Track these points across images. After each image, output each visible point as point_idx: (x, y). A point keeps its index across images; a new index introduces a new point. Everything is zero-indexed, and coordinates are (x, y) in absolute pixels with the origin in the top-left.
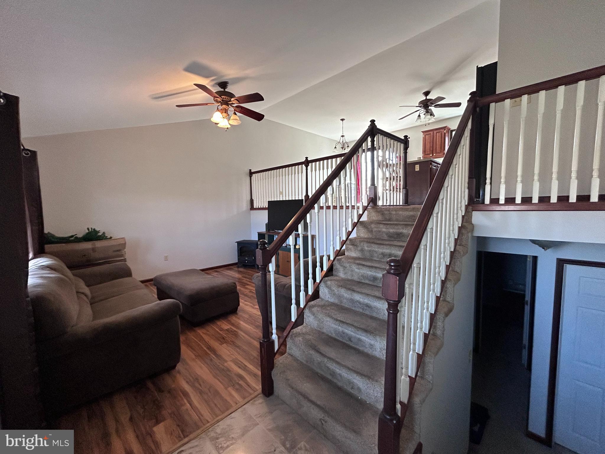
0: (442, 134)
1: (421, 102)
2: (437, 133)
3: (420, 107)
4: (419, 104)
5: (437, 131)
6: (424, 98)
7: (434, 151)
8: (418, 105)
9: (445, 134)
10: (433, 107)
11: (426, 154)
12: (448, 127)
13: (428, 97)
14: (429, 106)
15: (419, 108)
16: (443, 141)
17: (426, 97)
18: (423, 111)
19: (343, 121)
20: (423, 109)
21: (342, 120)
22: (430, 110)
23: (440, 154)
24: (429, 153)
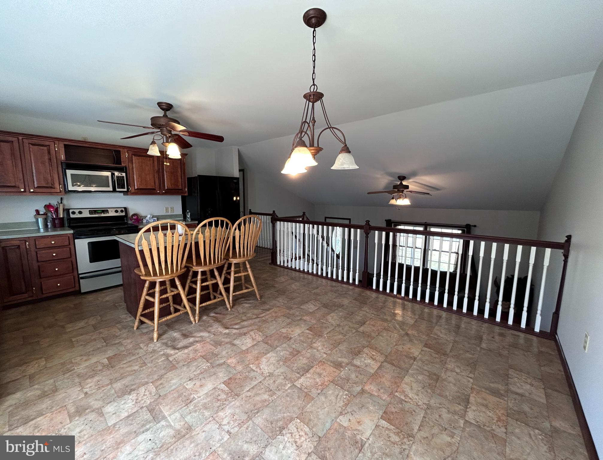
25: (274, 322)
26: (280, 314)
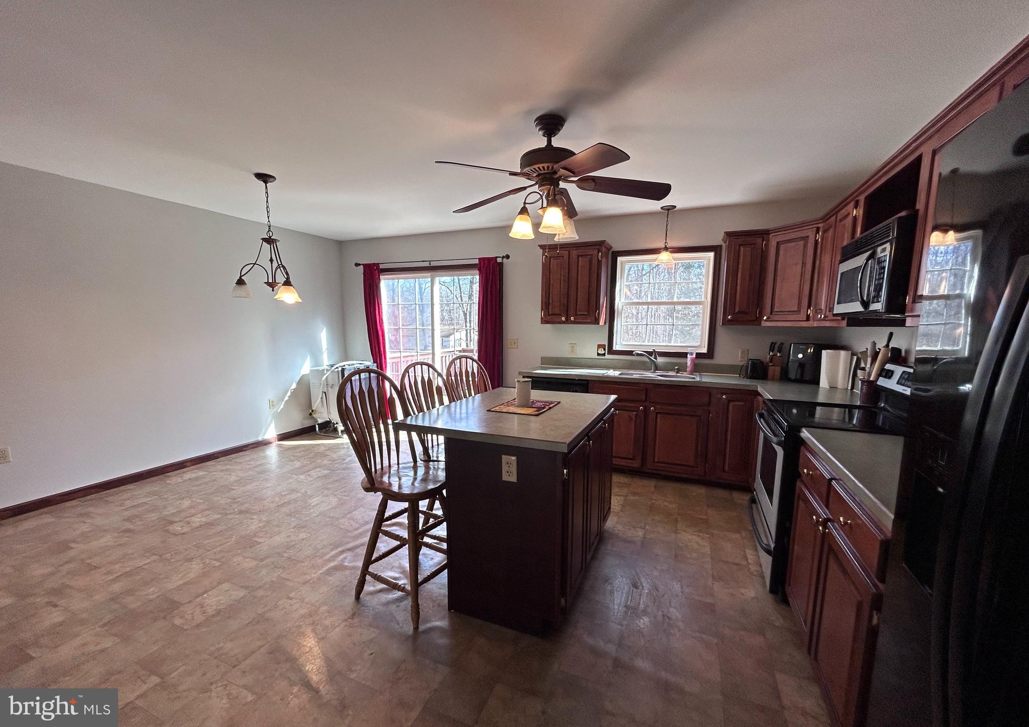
0: (591, 261)
1: (531, 158)
2: (578, 256)
3: (527, 176)
4: (523, 166)
5: (580, 252)
6: (542, 143)
7: (571, 311)
8: (519, 170)
9: (599, 262)
10: (574, 185)
11: (550, 313)
12: (608, 244)
13: (556, 142)
14: (559, 179)
15: (523, 182)
16: (594, 285)
17: (549, 141)
18: (534, 193)
19: (266, 182)
20: (536, 188)
21: (264, 178)
22: (564, 192)
23: (586, 319)
24: (558, 312)
25: (319, 546)
26: (306, 564)
